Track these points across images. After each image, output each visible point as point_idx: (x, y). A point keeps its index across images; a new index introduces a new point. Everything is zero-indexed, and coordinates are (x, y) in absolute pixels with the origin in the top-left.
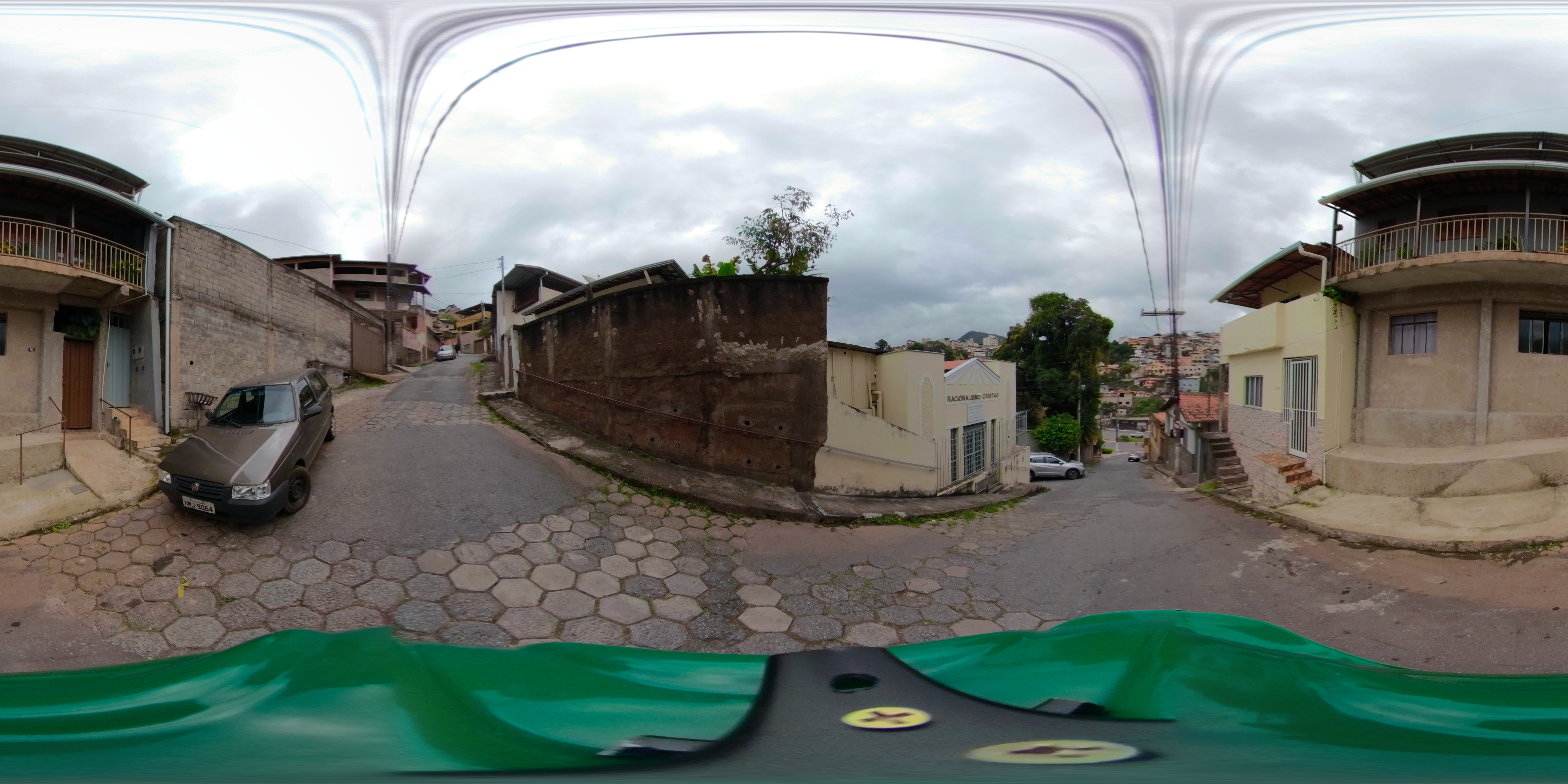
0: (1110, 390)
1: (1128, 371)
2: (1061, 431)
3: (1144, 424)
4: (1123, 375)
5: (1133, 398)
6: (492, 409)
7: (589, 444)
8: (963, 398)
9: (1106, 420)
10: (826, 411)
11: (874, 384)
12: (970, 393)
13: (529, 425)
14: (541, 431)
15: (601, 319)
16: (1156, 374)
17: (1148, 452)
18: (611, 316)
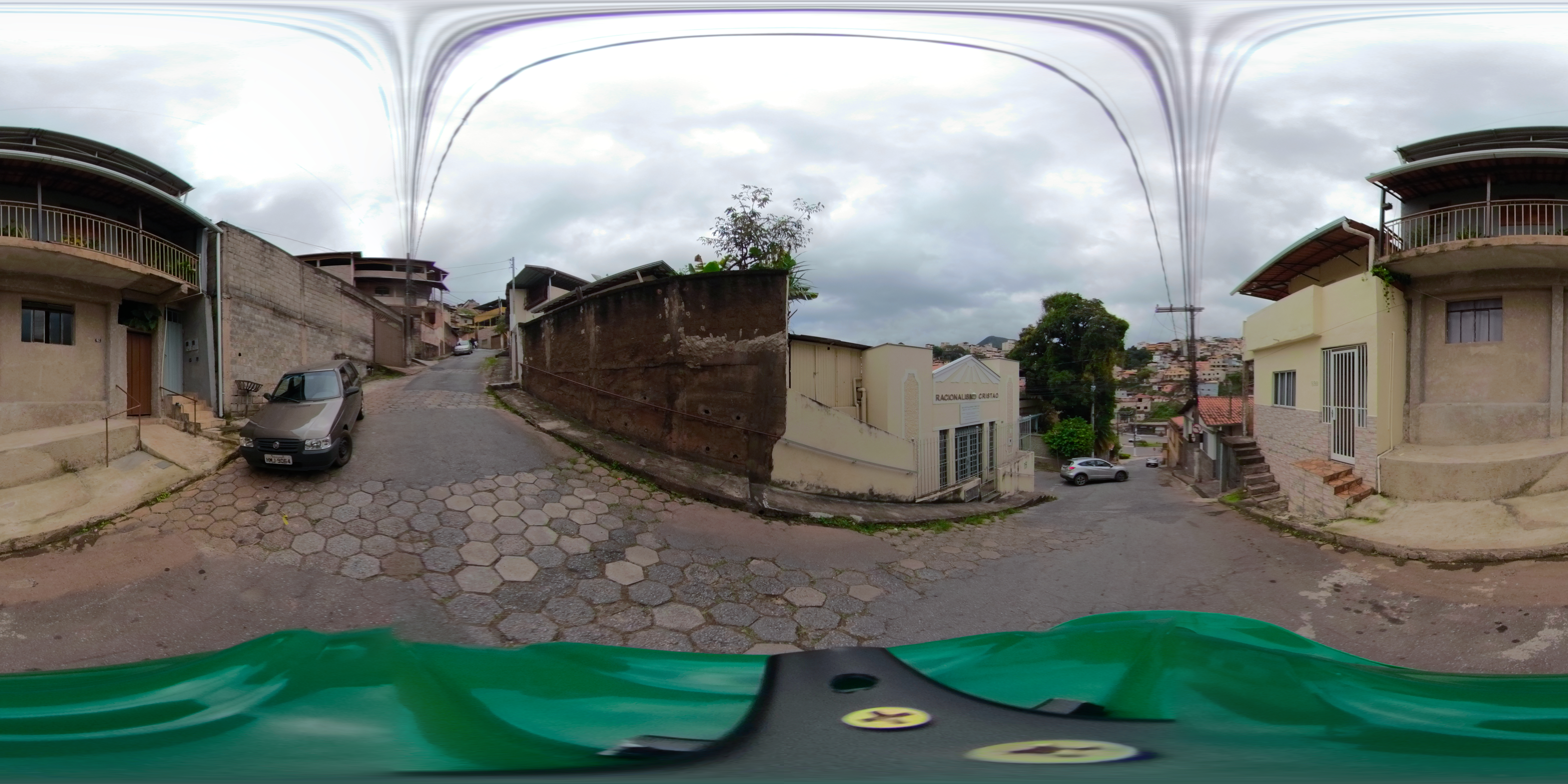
0: (1128, 395)
1: (1147, 376)
2: (1073, 436)
3: (1163, 429)
4: (1141, 381)
5: (1152, 403)
6: (498, 398)
7: (574, 427)
8: (955, 397)
9: (1123, 425)
10: (785, 403)
11: (859, 381)
12: (963, 392)
13: (527, 410)
14: (536, 415)
15: (587, 318)
16: (1175, 379)
17: (1166, 457)
18: (595, 315)
